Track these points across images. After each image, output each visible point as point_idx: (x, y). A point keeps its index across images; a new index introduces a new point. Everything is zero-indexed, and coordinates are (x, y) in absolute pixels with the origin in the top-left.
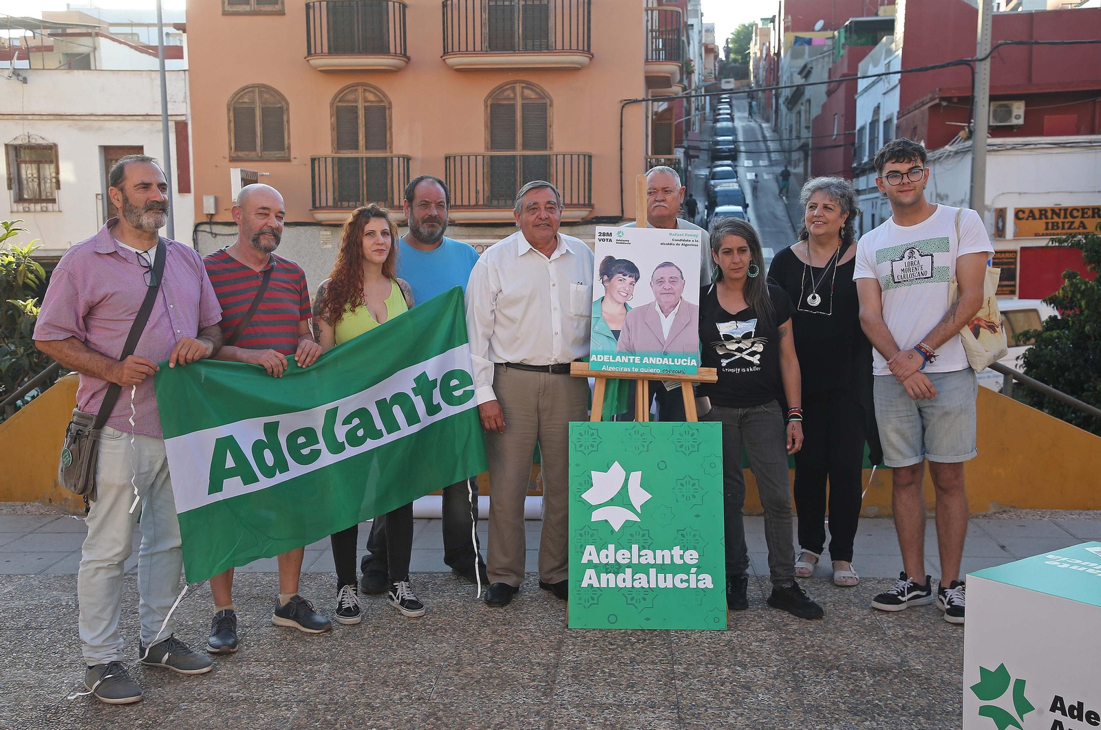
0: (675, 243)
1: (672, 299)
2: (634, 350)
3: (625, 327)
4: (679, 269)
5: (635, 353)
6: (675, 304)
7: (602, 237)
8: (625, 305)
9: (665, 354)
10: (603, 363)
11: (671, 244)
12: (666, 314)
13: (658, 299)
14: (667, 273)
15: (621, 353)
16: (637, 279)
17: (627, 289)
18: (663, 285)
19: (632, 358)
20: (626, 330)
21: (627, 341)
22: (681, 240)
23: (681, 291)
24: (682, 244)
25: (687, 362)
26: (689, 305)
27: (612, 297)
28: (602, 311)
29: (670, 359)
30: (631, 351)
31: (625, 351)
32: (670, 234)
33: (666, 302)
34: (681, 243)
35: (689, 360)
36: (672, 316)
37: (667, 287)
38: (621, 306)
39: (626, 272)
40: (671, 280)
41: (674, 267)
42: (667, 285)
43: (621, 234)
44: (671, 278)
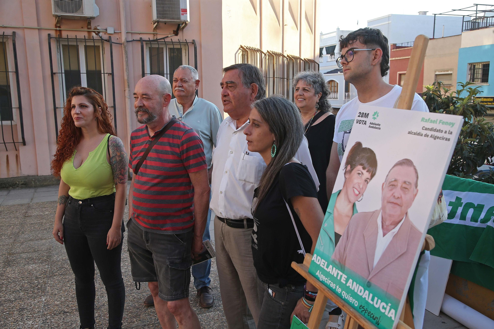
0: (424, 132)
1: (397, 211)
2: (345, 264)
3: (346, 232)
4: (416, 172)
5: (344, 270)
6: (398, 220)
7: (360, 118)
8: (354, 205)
9: (368, 285)
10: (318, 267)
11: (419, 134)
12: (385, 232)
13: (383, 208)
14: (405, 174)
15: (333, 263)
16: (373, 176)
17: (361, 186)
18: (394, 191)
19: (340, 273)
20: (345, 235)
21: (342, 251)
22: (431, 130)
23: (409, 205)
24: (431, 137)
25: (385, 309)
26: (412, 229)
27: (347, 193)
28: (335, 206)
29: (371, 295)
30: (341, 265)
31: (337, 262)
32: (423, 120)
33: (390, 216)
34: (430, 133)
35: (388, 308)
36: (390, 236)
37: (397, 195)
38: (350, 206)
39: (366, 165)
40: (404, 185)
41: (412, 169)
42: (398, 192)
43: (376, 116)
44: (405, 182)
